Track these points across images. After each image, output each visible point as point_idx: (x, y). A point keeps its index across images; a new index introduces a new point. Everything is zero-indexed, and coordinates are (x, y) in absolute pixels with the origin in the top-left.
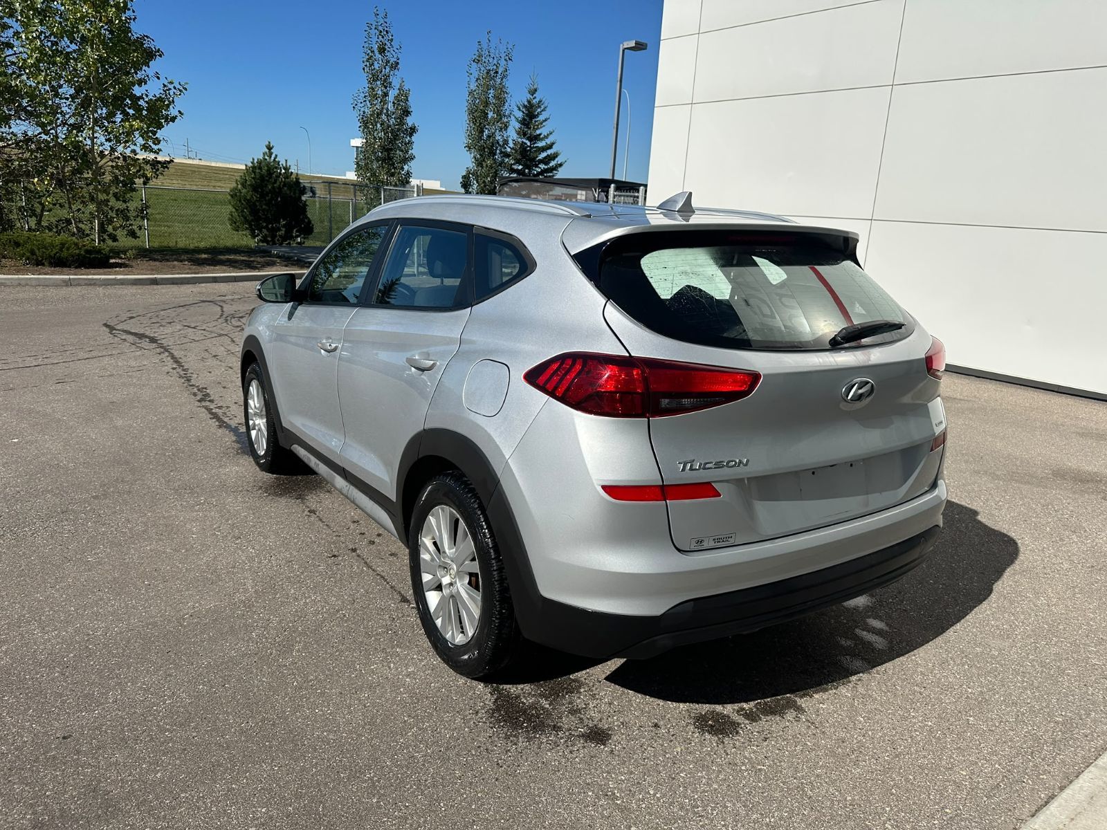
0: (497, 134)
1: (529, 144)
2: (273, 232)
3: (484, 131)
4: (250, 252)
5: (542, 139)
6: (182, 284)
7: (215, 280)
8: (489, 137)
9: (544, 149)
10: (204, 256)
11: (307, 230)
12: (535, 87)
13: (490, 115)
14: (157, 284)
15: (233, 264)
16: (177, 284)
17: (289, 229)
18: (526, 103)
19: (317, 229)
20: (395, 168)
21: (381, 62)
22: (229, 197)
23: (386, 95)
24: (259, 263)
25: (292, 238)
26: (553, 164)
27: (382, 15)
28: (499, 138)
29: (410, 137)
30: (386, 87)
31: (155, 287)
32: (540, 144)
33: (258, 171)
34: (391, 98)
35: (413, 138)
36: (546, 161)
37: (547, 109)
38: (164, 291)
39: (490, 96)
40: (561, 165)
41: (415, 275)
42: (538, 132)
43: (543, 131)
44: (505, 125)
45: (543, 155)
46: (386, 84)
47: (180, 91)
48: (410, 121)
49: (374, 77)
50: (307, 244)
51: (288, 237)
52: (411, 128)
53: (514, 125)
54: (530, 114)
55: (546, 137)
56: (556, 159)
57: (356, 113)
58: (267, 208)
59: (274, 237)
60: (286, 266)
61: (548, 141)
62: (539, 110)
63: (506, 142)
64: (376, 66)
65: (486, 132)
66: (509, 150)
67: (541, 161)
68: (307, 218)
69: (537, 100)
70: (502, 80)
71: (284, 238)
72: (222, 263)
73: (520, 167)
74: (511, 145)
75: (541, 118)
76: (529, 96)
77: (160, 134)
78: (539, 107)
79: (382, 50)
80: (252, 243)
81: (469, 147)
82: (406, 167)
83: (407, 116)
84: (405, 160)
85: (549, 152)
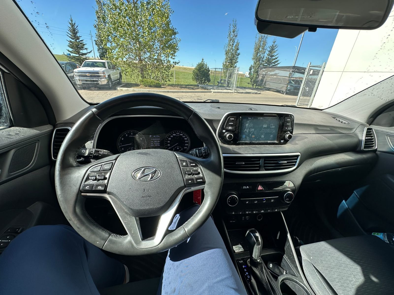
0: (261, 55)
1: (270, 58)
2: (202, 81)
3: (258, 54)
4: (195, 86)
5: (275, 56)
6: (175, 93)
7: (183, 92)
8: (259, 56)
9: (274, 59)
10: (184, 86)
11: (209, 81)
12: (275, 40)
13: (261, 49)
14: (169, 92)
15: (189, 88)
16: (173, 93)
17: (205, 80)
18: (272, 46)
19: (211, 80)
20: (233, 65)
21: (233, 35)
22: (192, 72)
23: (233, 44)
24: (195, 88)
25: (205, 83)
26: (276, 63)
27: (235, 21)
28: (262, 56)
29: (238, 56)
30: (233, 42)
31: (168, 93)
32: (273, 58)
33: (199, 66)
34: (234, 45)
35: (238, 57)
37: (278, 47)
38: (169, 94)
39: (261, 44)
40: (279, 64)
41: (233, 93)
42: (274, 54)
44: (265, 52)
45: (274, 61)
47: (179, 41)
48: (238, 52)
49: (230, 40)
50: (209, 84)
51: (205, 82)
52: (238, 54)
53: (267, 52)
54: (272, 49)
55: (276, 56)
56: (278, 62)
57: (225, 50)
58: (201, 75)
59: (201, 82)
60: (201, 89)
61: (276, 57)
62: (275, 48)
63: (264, 57)
64: (231, 36)
65: (259, 54)
66: (264, 60)
67: (273, 63)
68: (209, 78)
69: (275, 45)
70: (266, 39)
71: (204, 83)
72: (187, 88)
73: (266, 65)
74: (265, 58)
75: (275, 50)
76: (273, 44)
77: (175, 55)
78: (275, 47)
79: (234, 32)
80: (196, 84)
81: (253, 59)
82: (235, 65)
83: (238, 50)
84: (235, 63)
85: (276, 60)
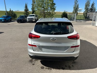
1: (92, 8)
9: (94, 8)
28: (88, 8)
29: (78, 9)
36: (94, 10)
40: (96, 10)
43: (94, 6)
44: (89, 6)
46: (76, 4)
49: (75, 3)
53: (91, 6)
54: (93, 5)
69: (94, 3)
70: (90, 2)
73: (91, 11)
74: (90, 8)
79: (76, 1)
81: (85, 9)
83: (78, 7)
84: (77, 11)
